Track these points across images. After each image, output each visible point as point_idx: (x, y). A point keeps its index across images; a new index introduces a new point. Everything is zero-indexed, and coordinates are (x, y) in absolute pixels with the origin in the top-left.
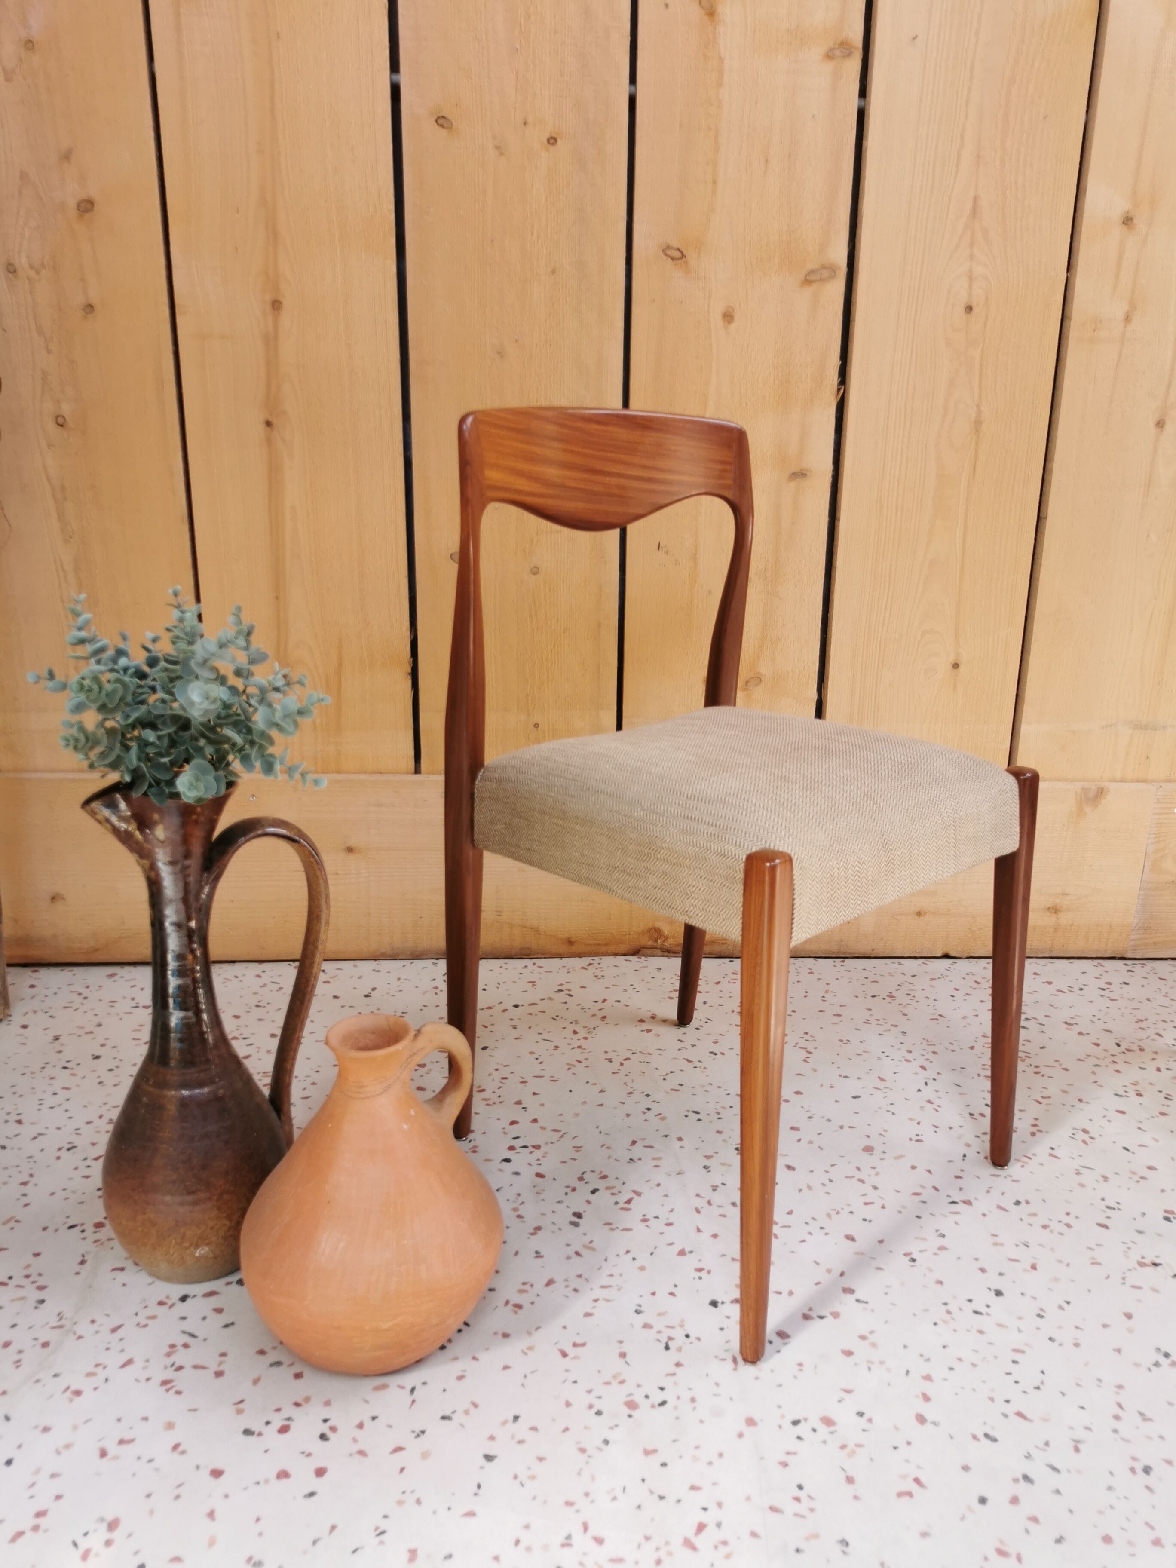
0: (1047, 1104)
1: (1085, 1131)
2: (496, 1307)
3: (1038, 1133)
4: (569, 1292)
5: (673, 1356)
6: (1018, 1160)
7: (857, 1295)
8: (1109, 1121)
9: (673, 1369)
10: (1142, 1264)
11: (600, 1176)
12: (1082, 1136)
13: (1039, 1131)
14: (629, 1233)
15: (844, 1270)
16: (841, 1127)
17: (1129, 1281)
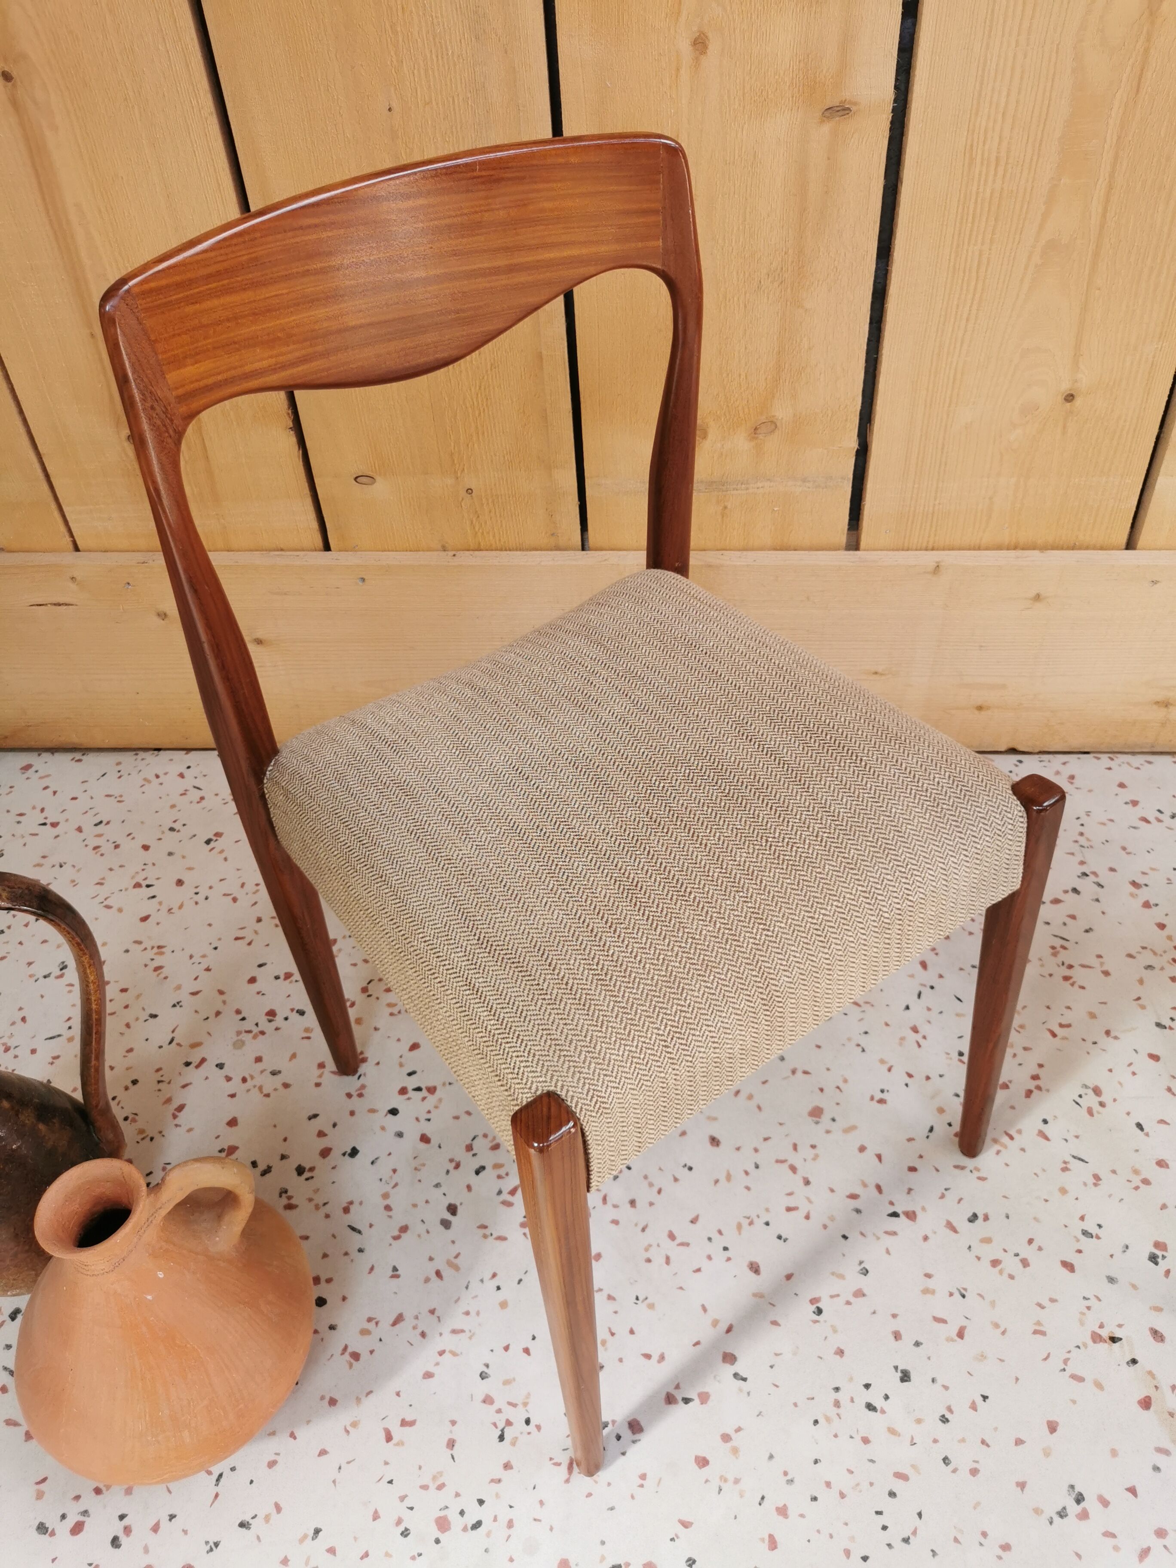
0: (1064, 1038)
1: (1097, 1091)
2: (332, 1355)
3: (1036, 1092)
4: (415, 1337)
5: (505, 1451)
6: (995, 1141)
7: (738, 1367)
8: (1134, 1074)
9: (500, 1473)
10: (1096, 1338)
11: (491, 1145)
12: (1091, 1100)
13: (1039, 1088)
14: (503, 1244)
15: (734, 1323)
16: (794, 1072)
17: (1071, 1369)
